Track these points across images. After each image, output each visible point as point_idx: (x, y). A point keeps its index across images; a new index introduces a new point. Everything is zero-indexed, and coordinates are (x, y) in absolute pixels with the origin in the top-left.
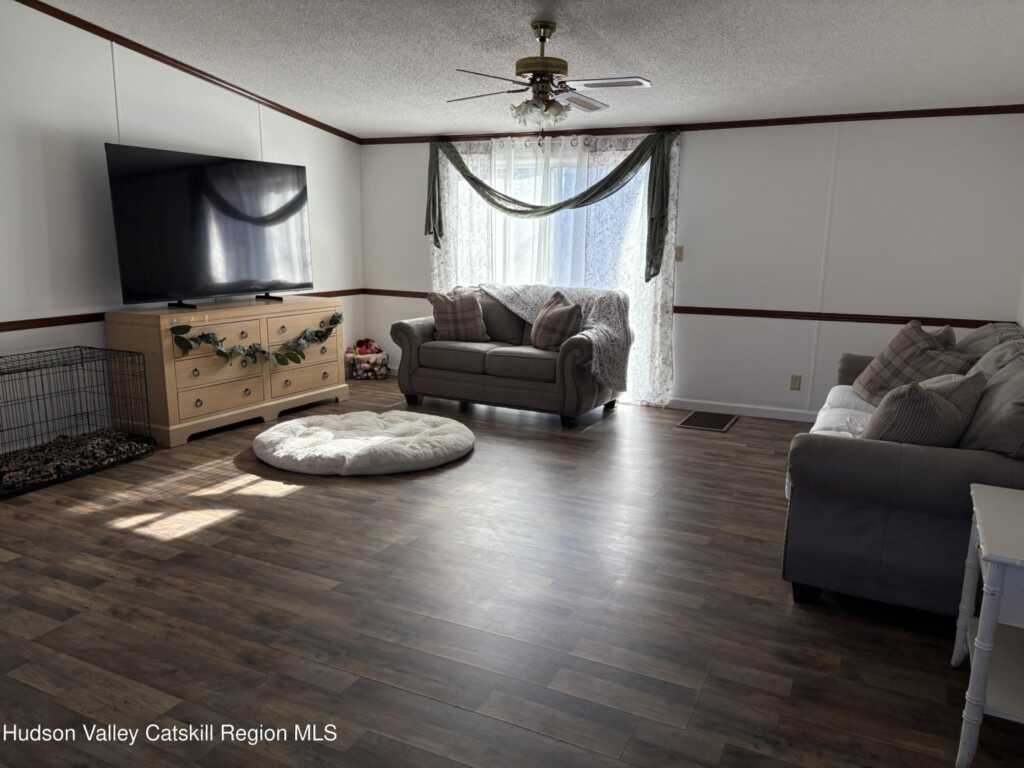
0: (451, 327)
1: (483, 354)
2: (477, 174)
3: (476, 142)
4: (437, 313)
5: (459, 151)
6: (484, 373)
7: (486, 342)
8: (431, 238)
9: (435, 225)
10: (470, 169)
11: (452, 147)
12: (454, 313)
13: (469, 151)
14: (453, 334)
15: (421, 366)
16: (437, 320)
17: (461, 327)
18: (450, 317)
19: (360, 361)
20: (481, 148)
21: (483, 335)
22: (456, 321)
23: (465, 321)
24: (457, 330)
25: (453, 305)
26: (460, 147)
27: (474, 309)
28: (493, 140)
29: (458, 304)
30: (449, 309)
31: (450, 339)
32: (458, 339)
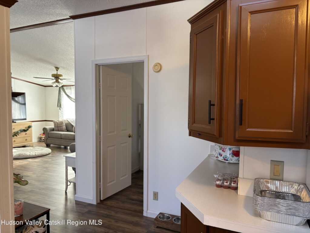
0: (57, 128)
1: (61, 134)
2: (68, 94)
3: (68, 87)
4: (55, 125)
5: (65, 89)
6: (61, 139)
7: (66, 131)
8: (59, 108)
9: (59, 105)
10: (67, 93)
11: (63, 88)
12: (58, 125)
13: (67, 89)
14: (57, 130)
15: (49, 137)
16: (55, 127)
17: (59, 128)
18: (57, 126)
19: (42, 137)
20: (69, 88)
21: (65, 130)
22: (58, 127)
23: (60, 127)
24: (58, 129)
25: (58, 123)
26: (65, 88)
27: (62, 124)
28: (72, 86)
29: (59, 123)
30: (57, 124)
31: (57, 131)
32: (59, 131)
